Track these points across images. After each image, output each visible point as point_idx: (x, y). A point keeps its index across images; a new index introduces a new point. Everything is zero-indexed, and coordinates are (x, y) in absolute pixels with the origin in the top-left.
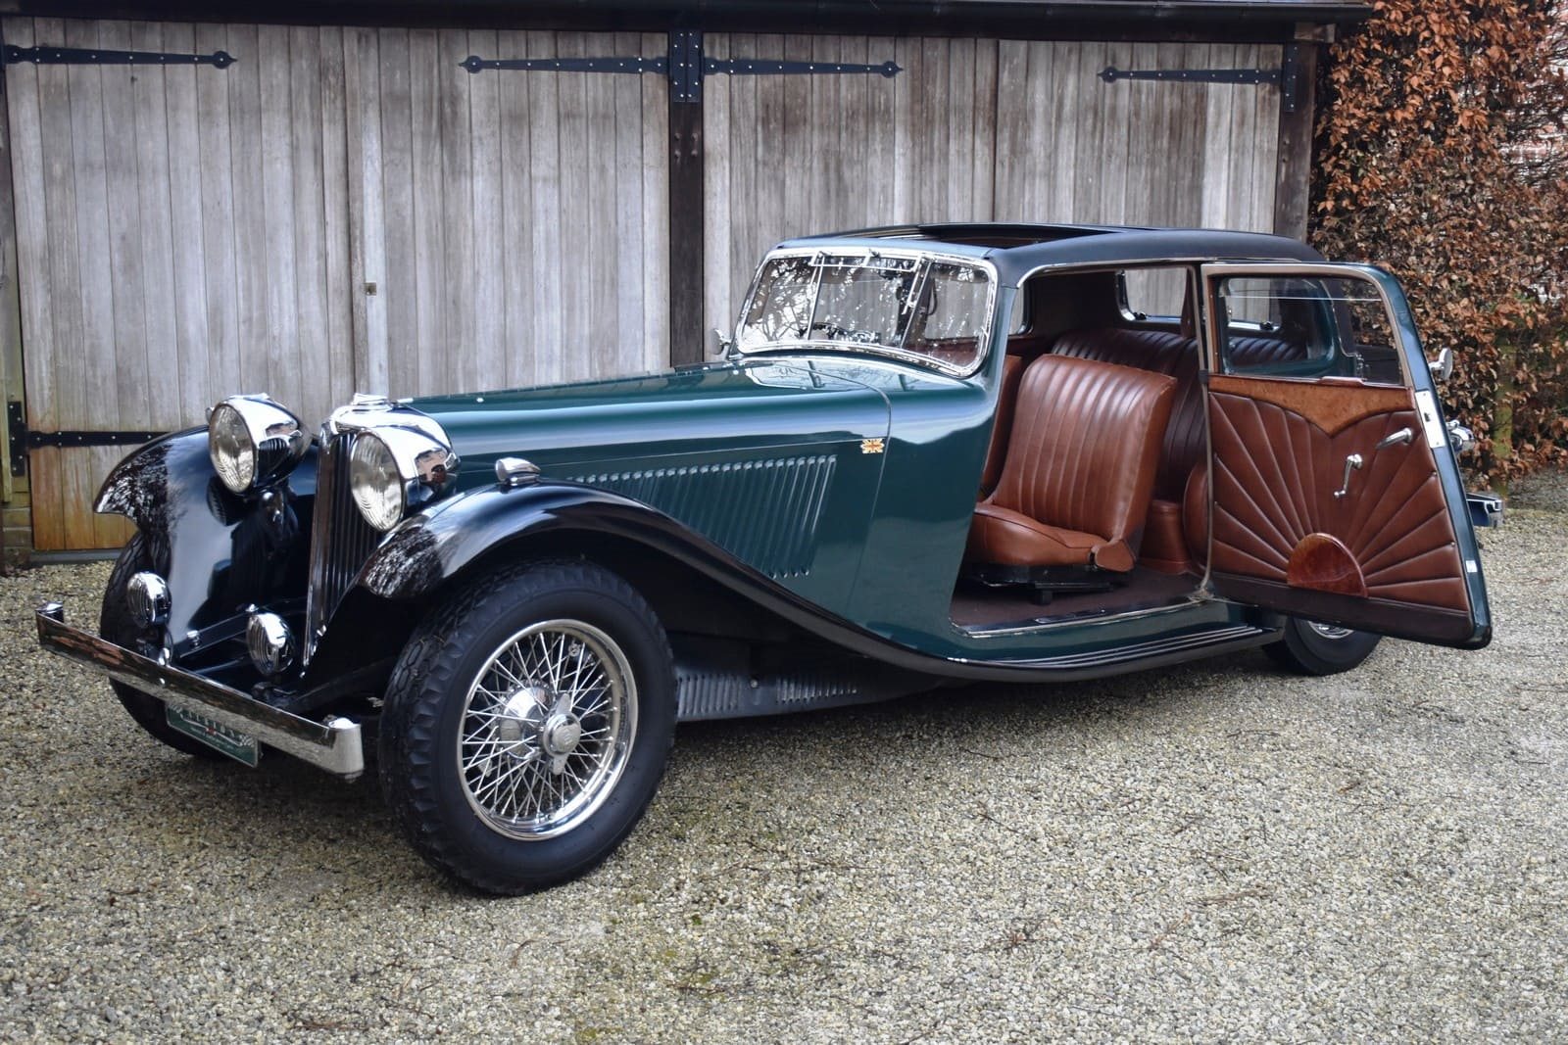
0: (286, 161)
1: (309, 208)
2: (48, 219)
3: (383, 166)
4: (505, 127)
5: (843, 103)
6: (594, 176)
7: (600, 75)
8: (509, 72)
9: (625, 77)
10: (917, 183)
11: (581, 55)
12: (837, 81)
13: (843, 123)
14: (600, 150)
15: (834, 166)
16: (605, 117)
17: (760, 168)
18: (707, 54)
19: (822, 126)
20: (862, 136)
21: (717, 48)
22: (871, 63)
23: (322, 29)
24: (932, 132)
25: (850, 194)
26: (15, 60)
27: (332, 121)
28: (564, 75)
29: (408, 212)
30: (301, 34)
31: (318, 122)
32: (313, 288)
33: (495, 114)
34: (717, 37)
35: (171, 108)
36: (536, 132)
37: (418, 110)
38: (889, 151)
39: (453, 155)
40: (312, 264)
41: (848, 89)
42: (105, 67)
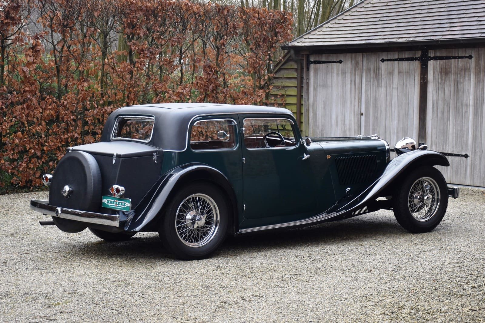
0: (350, 84)
1: (353, 95)
2: (314, 97)
3: (366, 85)
4: (388, 75)
5: (459, 67)
6: (405, 87)
7: (407, 62)
8: (389, 62)
9: (412, 62)
10: (476, 88)
11: (403, 57)
12: (458, 61)
13: (459, 72)
14: (406, 81)
15: (457, 83)
16: (408, 72)
17: (440, 85)
18: (429, 55)
19: (454, 74)
20: (463, 76)
21: (431, 54)
22: (466, 56)
23: (357, 54)
24: (480, 74)
25: (460, 92)
26: (311, 64)
27: (358, 75)
28: (400, 62)
29: (369, 96)
30: (353, 55)
31: (355, 75)
32: (353, 113)
33: (386, 72)
34: (431, 51)
35: (332, 73)
36: (394, 76)
37: (372, 72)
38: (469, 79)
39: (378, 82)
40: (353, 108)
41: (461, 63)
42: (323, 64)
